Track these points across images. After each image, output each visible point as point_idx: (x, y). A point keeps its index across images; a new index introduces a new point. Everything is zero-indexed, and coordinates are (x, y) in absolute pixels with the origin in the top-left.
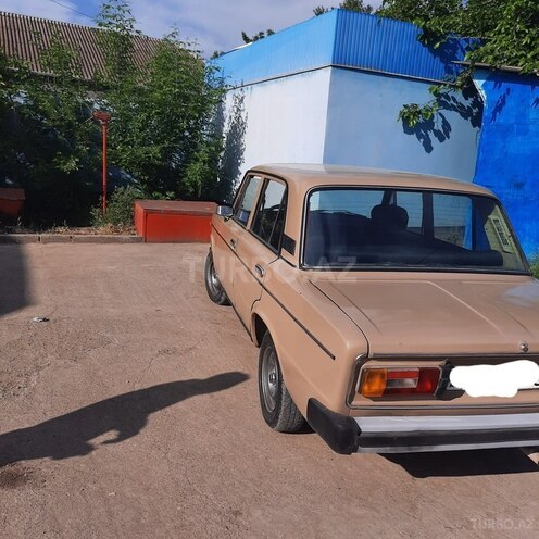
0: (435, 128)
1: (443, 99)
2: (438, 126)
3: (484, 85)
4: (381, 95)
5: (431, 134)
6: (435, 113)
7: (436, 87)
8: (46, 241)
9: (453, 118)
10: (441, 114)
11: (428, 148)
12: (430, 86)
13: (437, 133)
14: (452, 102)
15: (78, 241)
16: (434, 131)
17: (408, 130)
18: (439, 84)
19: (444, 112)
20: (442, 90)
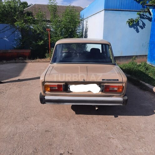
0: (140, 25)
1: (142, 16)
2: (141, 24)
3: (152, 11)
4: (121, 17)
5: (138, 27)
6: (139, 20)
7: (139, 12)
8: (33, 62)
9: (146, 21)
10: (142, 21)
11: (138, 31)
12: (137, 12)
13: (141, 27)
14: (145, 17)
15: (41, 62)
16: (140, 26)
17: (130, 27)
18: (140, 12)
19: (143, 20)
20: (141, 13)
